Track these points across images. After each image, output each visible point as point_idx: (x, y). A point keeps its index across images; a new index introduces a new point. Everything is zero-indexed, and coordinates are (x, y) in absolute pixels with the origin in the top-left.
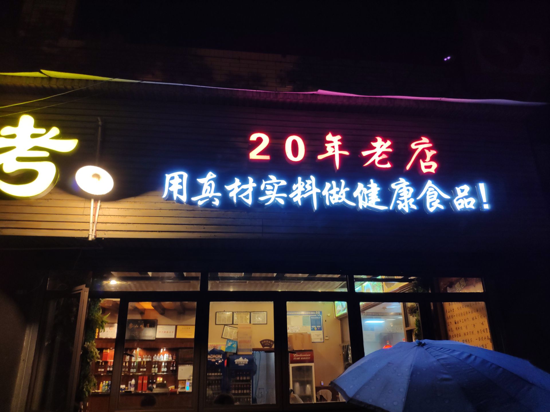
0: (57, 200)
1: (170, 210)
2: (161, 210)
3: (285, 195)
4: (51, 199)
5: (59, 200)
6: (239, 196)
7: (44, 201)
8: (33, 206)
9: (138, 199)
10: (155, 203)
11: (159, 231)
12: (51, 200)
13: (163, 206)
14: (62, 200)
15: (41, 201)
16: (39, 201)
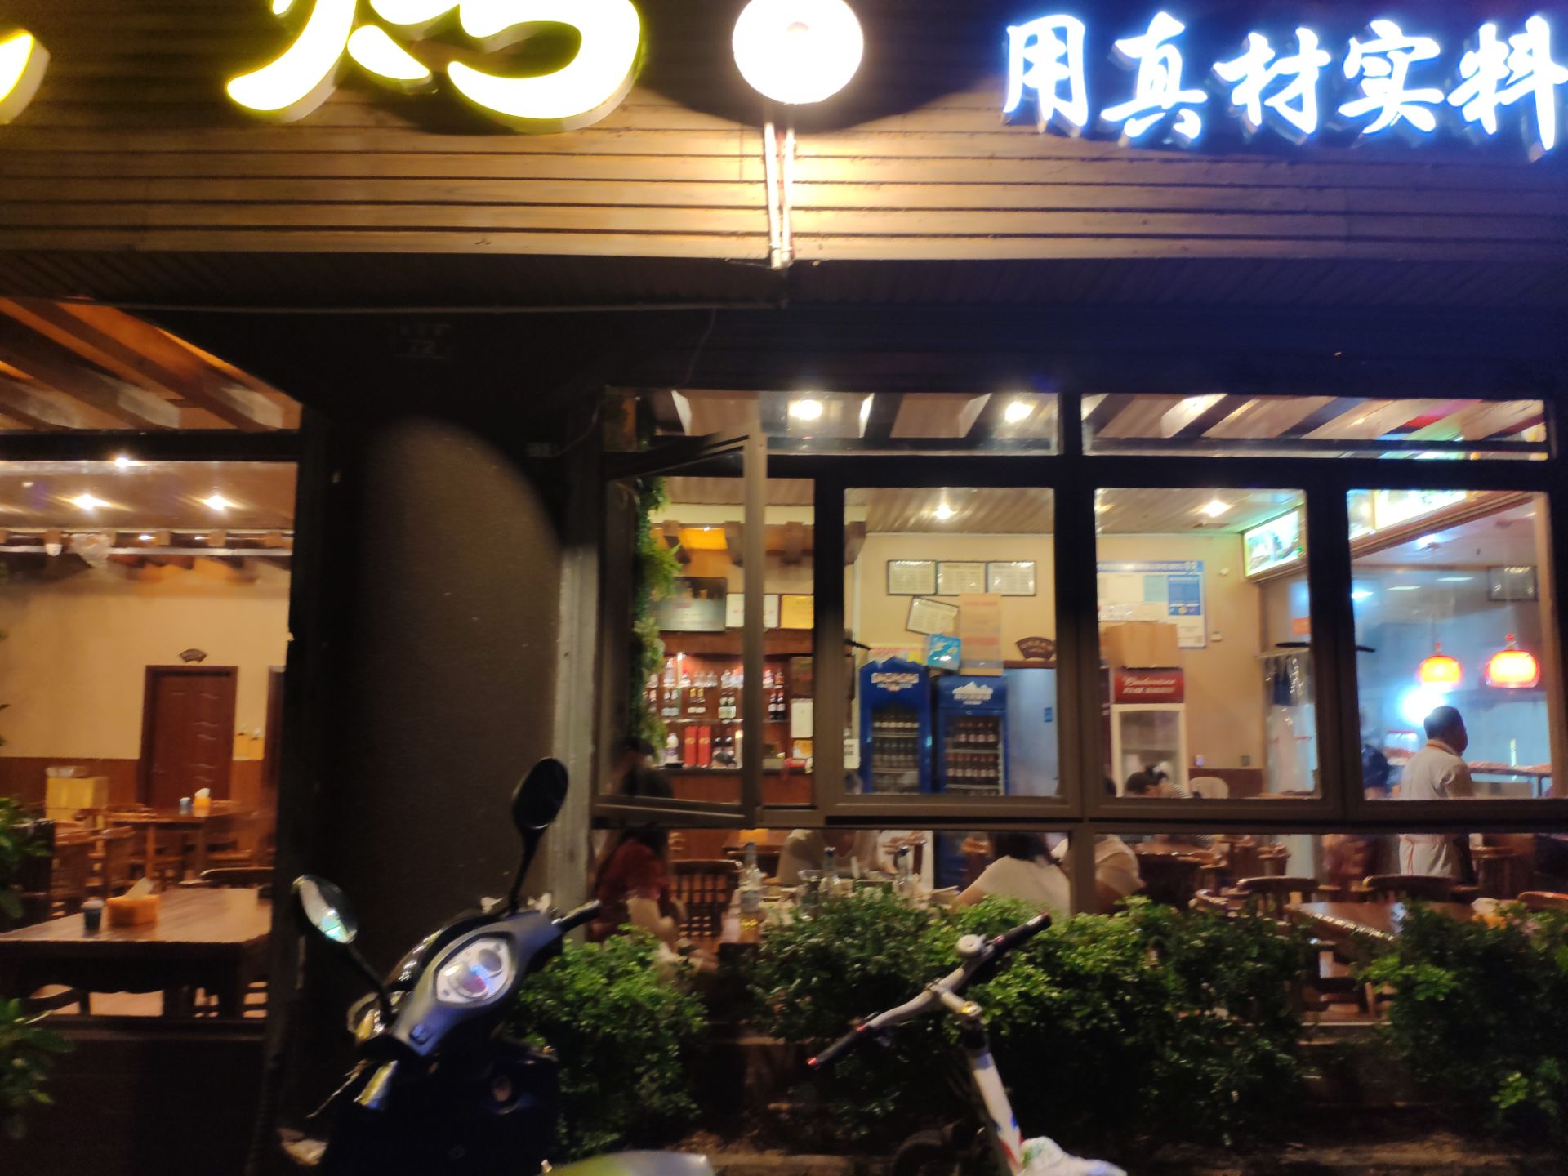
0: (650, 130)
1: (1023, 159)
2: (995, 162)
3: (1434, 95)
4: (628, 129)
5: (657, 130)
6: (1269, 102)
7: (607, 136)
8: (573, 154)
9: (915, 121)
10: (973, 133)
11: (995, 236)
12: (630, 133)
13: (1001, 145)
14: (665, 130)
15: (597, 135)
16: (589, 135)
